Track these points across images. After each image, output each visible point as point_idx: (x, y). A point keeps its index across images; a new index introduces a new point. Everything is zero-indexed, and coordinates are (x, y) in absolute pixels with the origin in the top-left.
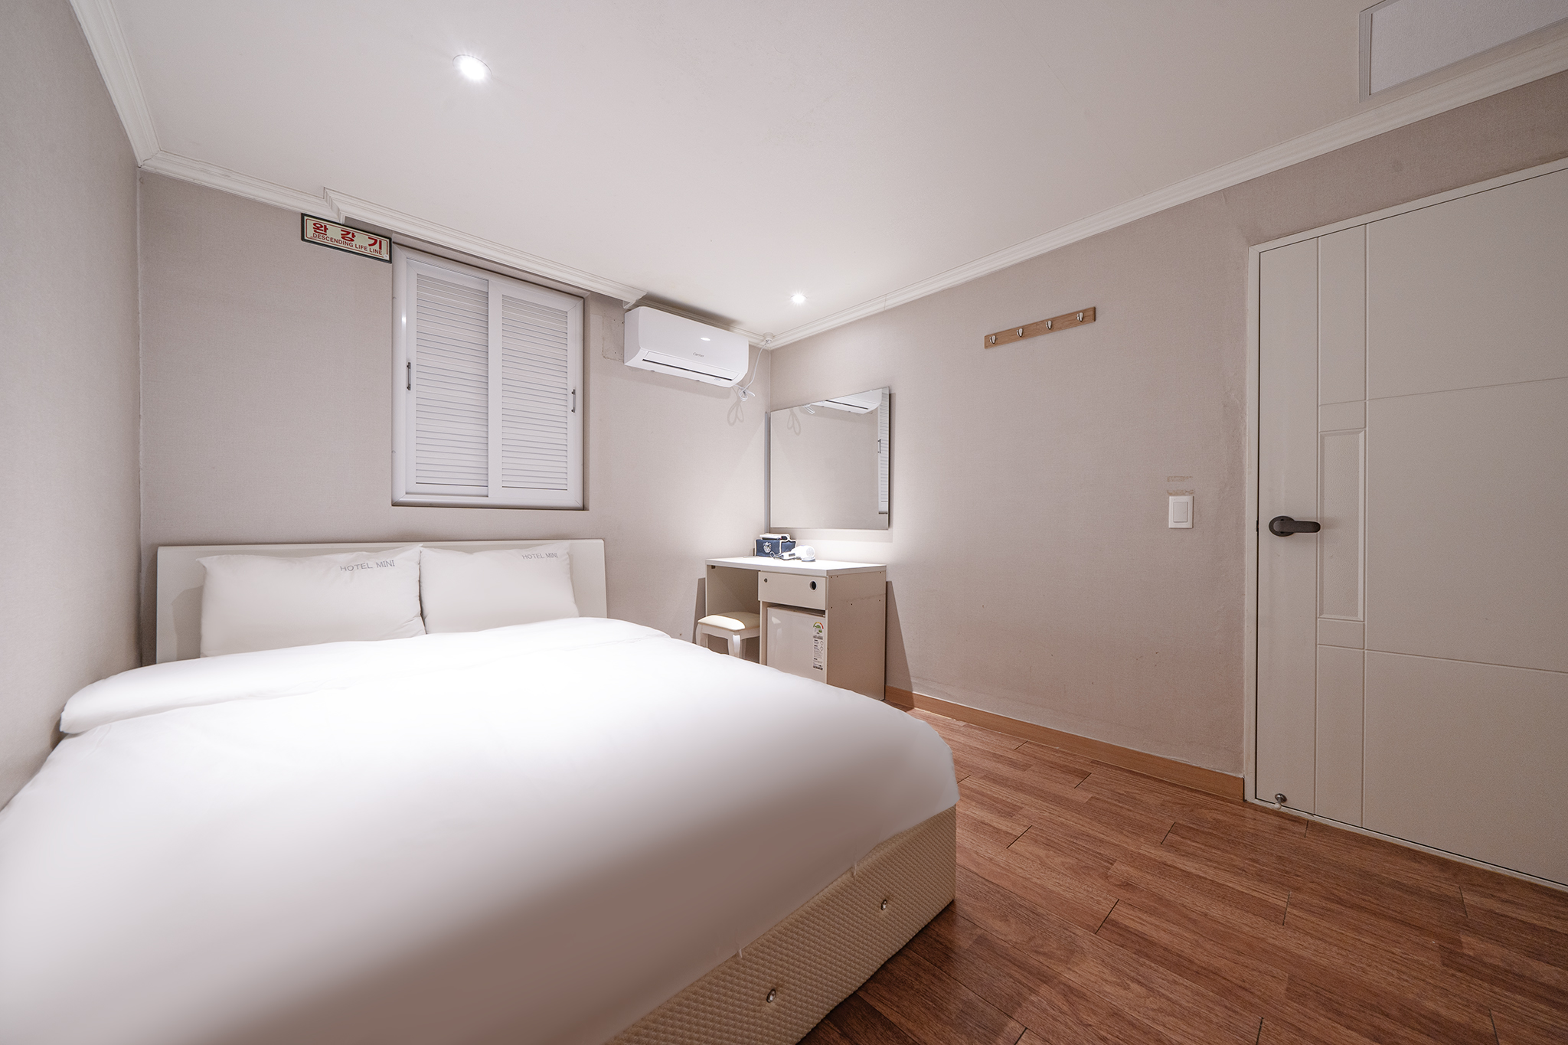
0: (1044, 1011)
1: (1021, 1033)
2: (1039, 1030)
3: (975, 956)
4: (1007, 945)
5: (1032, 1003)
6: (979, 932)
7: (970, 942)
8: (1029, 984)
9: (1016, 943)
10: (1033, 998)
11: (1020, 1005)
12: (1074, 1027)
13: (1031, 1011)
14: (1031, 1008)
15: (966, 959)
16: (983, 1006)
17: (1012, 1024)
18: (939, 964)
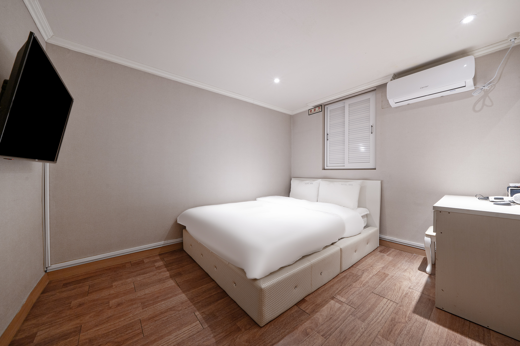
0: (207, 336)
1: (203, 327)
2: (202, 332)
3: (233, 325)
4: (235, 337)
5: (211, 334)
6: (243, 330)
7: (239, 326)
8: (217, 337)
9: (235, 340)
10: (212, 335)
11: (212, 330)
12: (198, 342)
13: (208, 333)
14: (209, 333)
15: (232, 322)
16: (215, 321)
17: (207, 326)
18: (232, 315)
